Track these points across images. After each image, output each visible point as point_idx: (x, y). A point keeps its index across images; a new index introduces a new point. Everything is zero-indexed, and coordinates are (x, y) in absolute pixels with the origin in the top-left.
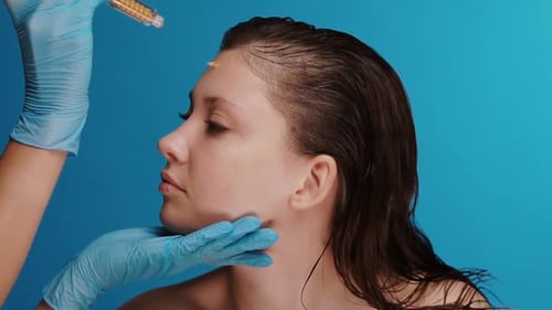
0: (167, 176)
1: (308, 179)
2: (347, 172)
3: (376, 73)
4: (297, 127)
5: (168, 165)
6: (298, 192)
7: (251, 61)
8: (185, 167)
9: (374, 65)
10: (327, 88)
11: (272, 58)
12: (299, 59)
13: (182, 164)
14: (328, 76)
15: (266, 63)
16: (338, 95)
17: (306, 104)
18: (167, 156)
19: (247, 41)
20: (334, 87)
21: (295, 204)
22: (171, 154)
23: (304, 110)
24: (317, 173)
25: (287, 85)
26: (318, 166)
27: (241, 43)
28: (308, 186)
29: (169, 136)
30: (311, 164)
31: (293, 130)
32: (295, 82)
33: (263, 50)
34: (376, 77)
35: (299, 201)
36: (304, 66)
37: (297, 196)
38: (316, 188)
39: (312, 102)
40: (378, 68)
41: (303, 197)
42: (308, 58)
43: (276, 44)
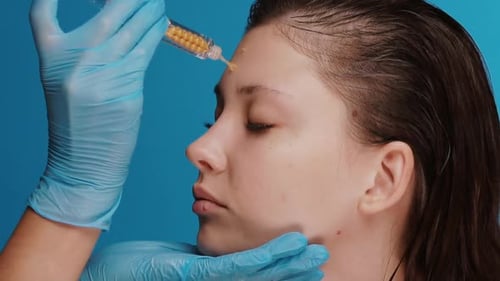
0: (201, 190)
1: (379, 175)
2: (426, 161)
3: (446, 36)
4: (359, 109)
5: (201, 176)
6: (368, 192)
7: (292, 35)
8: (224, 177)
9: (442, 26)
10: (391, 56)
11: (319, 29)
12: (350, 27)
13: (220, 173)
14: (390, 43)
15: (312, 36)
16: (405, 64)
17: (368, 80)
18: (200, 167)
19: (281, 13)
20: (400, 55)
21: (367, 208)
22: (203, 163)
23: (364, 87)
24: (388, 165)
25: (340, 59)
26: (390, 156)
27: (275, 16)
28: (379, 183)
29: (200, 140)
30: (380, 154)
31: (355, 114)
32: (349, 54)
33: (304, 20)
34: (445, 40)
35: (370, 202)
36: (359, 34)
37: (368, 197)
38: (390, 183)
39: (374, 75)
40: (446, 30)
41: (375, 198)
42: (361, 24)
43: (320, 11)
